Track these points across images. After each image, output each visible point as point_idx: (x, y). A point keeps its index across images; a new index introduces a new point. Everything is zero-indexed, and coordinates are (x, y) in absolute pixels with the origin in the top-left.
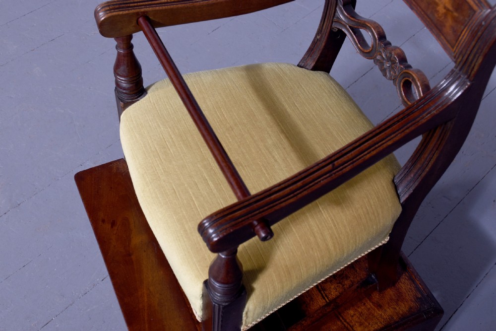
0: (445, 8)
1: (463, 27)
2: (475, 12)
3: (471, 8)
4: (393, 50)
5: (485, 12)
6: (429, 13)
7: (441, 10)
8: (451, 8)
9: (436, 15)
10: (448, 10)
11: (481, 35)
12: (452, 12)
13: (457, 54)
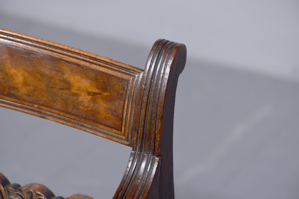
0: (89, 93)
1: (122, 102)
2: (128, 81)
3: (121, 80)
4: (30, 188)
5: (138, 77)
6: (70, 110)
7: (85, 99)
8: (97, 91)
9: (81, 107)
10: (95, 94)
11: (148, 99)
12: (101, 94)
13: (128, 135)
